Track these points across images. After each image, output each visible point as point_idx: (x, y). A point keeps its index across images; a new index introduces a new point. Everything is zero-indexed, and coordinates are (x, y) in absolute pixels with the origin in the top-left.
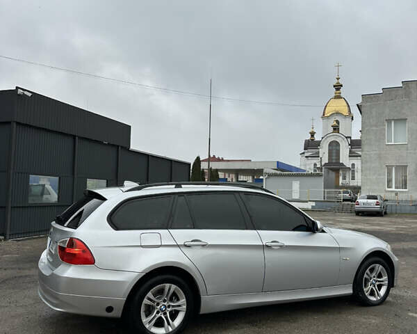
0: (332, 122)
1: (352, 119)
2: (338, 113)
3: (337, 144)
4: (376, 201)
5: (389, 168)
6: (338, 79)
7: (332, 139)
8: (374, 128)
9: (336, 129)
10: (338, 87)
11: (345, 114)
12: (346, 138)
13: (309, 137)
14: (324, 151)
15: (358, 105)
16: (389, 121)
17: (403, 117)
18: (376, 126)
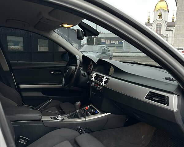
1: (169, 12)
2: (162, 9)
3: (159, 25)
4: (182, 51)
7: (158, 22)
9: (160, 17)
11: (165, 9)
12: (165, 21)
13: (147, 21)
14: (154, 28)
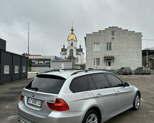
0: (70, 42)
2: (72, 39)
3: (72, 50)
5: (94, 59)
6: (72, 27)
7: (71, 48)
8: (90, 46)
9: (72, 45)
10: (72, 30)
11: (75, 40)
12: (75, 48)
13: (63, 47)
14: (68, 53)
15: (85, 37)
16: (94, 43)
17: (99, 42)
18: (91, 45)
